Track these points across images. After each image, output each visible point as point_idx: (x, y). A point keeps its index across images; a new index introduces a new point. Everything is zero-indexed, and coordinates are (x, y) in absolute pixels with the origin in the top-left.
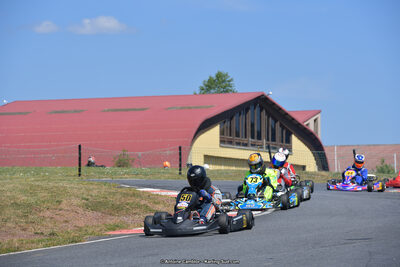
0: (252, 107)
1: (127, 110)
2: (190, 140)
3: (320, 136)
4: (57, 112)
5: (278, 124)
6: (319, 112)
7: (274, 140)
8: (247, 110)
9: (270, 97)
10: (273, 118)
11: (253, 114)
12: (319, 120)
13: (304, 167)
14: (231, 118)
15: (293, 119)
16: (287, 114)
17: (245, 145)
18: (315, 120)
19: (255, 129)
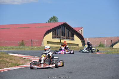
0: (62, 27)
1: (24, 28)
2: (43, 37)
3: (83, 35)
5: (70, 31)
6: (83, 28)
7: (69, 36)
8: (60, 27)
9: (67, 23)
10: (68, 30)
11: (62, 29)
12: (83, 30)
13: (78, 45)
14: (56, 30)
15: (75, 30)
16: (72, 28)
17: (60, 38)
18: (81, 30)
19: (63, 33)
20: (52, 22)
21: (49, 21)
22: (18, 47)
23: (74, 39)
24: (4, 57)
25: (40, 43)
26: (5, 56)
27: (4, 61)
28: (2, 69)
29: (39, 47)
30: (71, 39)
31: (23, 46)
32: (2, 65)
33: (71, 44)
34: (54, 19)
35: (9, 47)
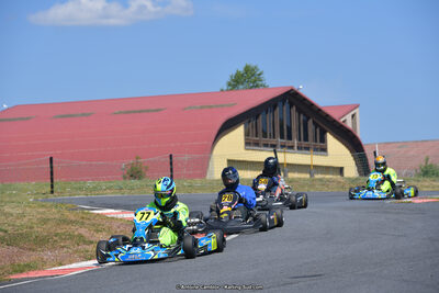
0: (280, 104)
1: (140, 112)
2: (211, 143)
3: (359, 134)
4: (63, 117)
5: (310, 122)
6: (357, 106)
7: (306, 139)
8: (275, 108)
10: (305, 115)
11: (282, 112)
12: (357, 116)
13: (341, 170)
14: (257, 117)
15: (328, 115)
16: (320, 110)
17: (274, 146)
18: (353, 116)
19: (285, 127)
20: (241, 87)
21: (229, 84)
22: (121, 183)
23: (324, 150)
24: (72, 222)
25: (203, 165)
26: (73, 218)
27: (71, 237)
28: (66, 267)
29: (198, 182)
30: (316, 150)
31: (139, 179)
32: (65, 250)
33: (315, 166)
34: (246, 78)
35: (89, 184)
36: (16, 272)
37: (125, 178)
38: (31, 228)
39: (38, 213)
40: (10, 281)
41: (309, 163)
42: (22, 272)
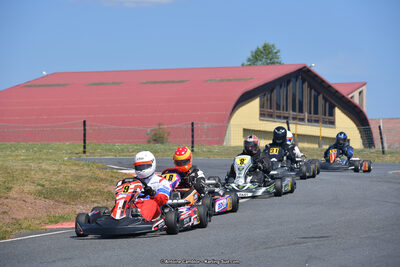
0: (294, 80)
1: (165, 82)
2: (229, 113)
3: (365, 109)
4: (96, 84)
5: (320, 98)
6: (365, 84)
7: (316, 112)
8: (288, 83)
9: (312, 69)
10: (315, 90)
11: (295, 87)
12: (364, 92)
14: (272, 91)
15: (337, 91)
16: (330, 86)
17: (286, 118)
18: (360, 93)
19: (297, 102)
21: (249, 60)
23: (332, 123)
24: (102, 180)
25: (221, 133)
26: (102, 175)
27: (101, 193)
29: (216, 148)
30: (325, 122)
31: (162, 143)
33: (323, 137)
34: (265, 54)
35: (118, 146)
36: (52, 222)
37: (149, 142)
38: (66, 183)
39: (72, 170)
40: (46, 231)
41: (318, 134)
42: (57, 222)
